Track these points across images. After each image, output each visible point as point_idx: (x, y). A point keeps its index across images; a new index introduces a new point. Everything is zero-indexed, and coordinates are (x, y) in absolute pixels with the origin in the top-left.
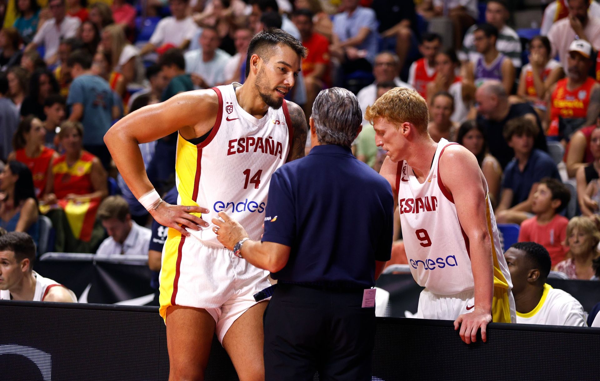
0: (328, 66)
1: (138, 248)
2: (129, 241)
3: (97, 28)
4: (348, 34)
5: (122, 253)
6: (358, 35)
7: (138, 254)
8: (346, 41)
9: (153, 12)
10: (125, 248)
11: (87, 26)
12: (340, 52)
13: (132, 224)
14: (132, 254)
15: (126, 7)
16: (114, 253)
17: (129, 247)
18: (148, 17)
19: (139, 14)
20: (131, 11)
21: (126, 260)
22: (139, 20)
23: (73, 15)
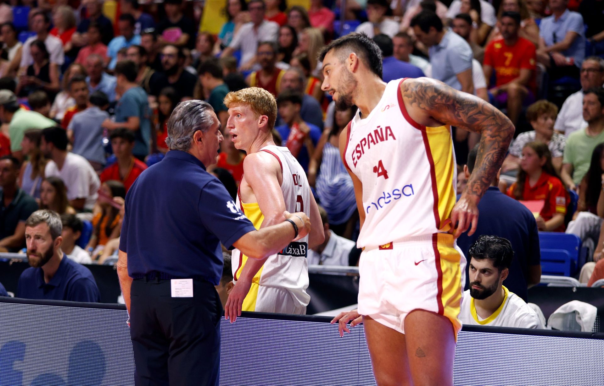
0: (534, 71)
1: (336, 259)
2: (327, 251)
3: (294, 32)
4: (555, 38)
5: (320, 263)
6: (565, 39)
7: (336, 264)
8: (552, 45)
9: (351, 15)
10: (323, 258)
11: (285, 30)
12: (547, 57)
13: (330, 233)
14: (330, 265)
15: (325, 10)
16: (312, 263)
17: (327, 257)
18: (347, 20)
19: (337, 17)
20: (329, 14)
21: (324, 270)
22: (337, 23)
23: (271, 19)
